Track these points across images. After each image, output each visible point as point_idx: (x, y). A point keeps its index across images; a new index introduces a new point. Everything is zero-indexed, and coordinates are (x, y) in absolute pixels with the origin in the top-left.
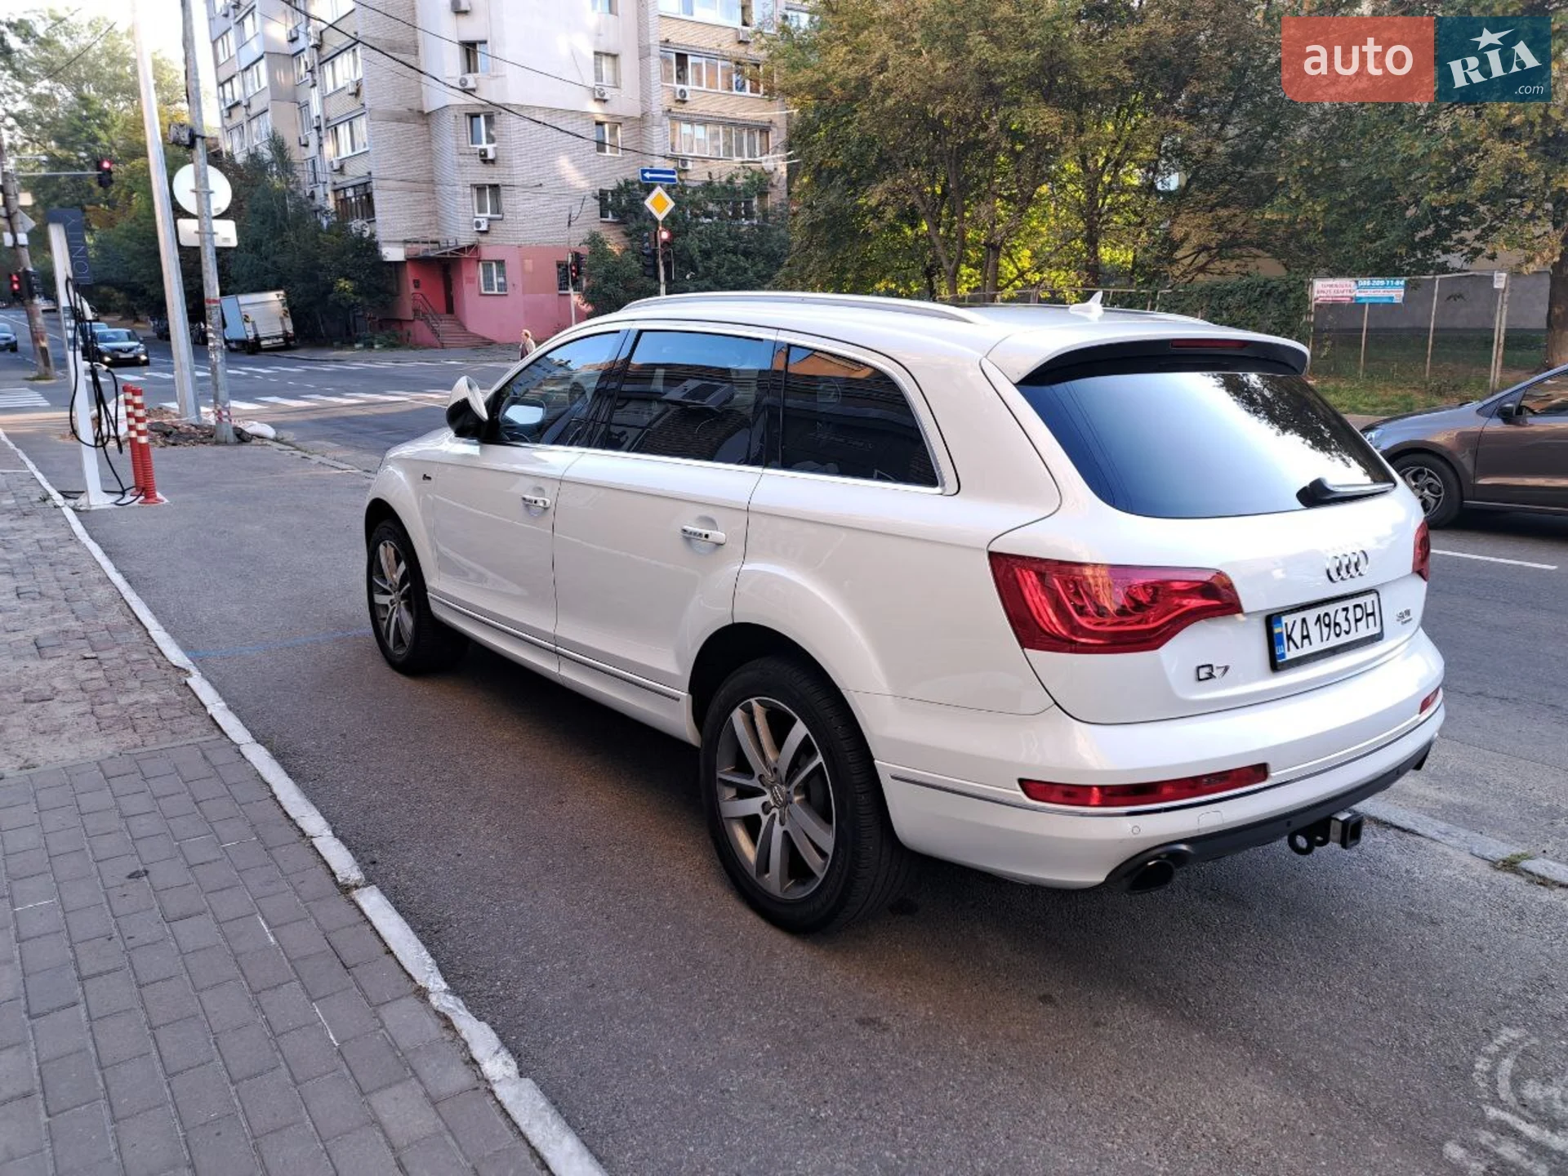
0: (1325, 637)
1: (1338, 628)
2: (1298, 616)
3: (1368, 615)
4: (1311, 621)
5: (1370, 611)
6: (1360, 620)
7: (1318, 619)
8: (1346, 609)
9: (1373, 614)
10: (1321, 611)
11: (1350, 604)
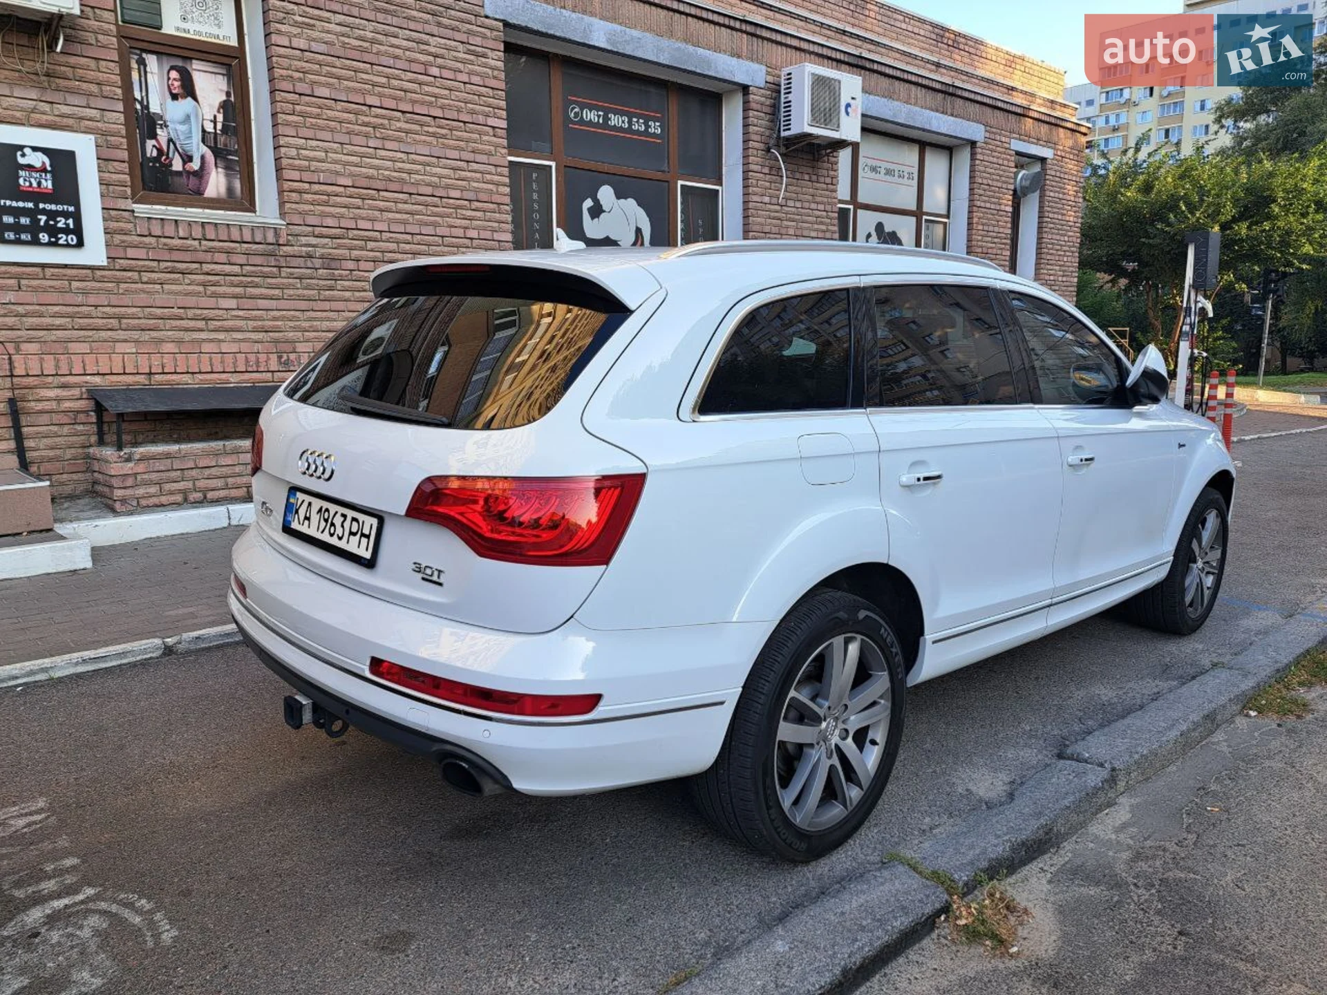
0: (321, 529)
1: (332, 528)
2: (308, 498)
3: (363, 535)
4: (315, 509)
5: (366, 531)
6: (355, 534)
7: (320, 510)
8: (344, 516)
9: (368, 537)
10: (326, 505)
11: (351, 514)
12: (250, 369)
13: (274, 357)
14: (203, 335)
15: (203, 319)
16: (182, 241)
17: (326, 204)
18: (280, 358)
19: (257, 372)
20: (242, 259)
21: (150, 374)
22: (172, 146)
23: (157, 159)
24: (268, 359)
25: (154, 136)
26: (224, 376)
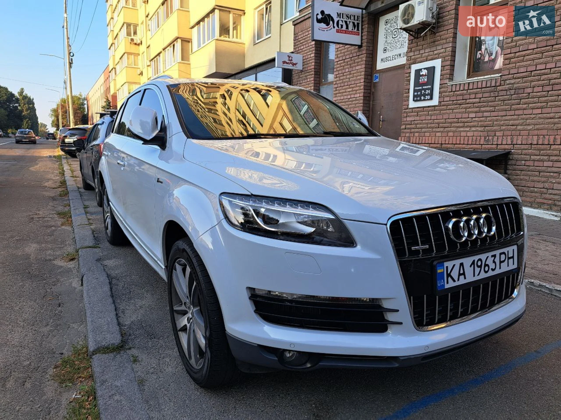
12: (473, 143)
13: (483, 138)
14: (462, 129)
15: (463, 123)
16: (462, 92)
17: (523, 61)
18: (485, 138)
19: (476, 144)
20: (480, 96)
21: (442, 144)
22: (486, 51)
23: (480, 58)
24: (481, 138)
25: (480, 49)
26: (464, 146)
